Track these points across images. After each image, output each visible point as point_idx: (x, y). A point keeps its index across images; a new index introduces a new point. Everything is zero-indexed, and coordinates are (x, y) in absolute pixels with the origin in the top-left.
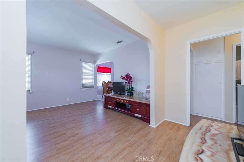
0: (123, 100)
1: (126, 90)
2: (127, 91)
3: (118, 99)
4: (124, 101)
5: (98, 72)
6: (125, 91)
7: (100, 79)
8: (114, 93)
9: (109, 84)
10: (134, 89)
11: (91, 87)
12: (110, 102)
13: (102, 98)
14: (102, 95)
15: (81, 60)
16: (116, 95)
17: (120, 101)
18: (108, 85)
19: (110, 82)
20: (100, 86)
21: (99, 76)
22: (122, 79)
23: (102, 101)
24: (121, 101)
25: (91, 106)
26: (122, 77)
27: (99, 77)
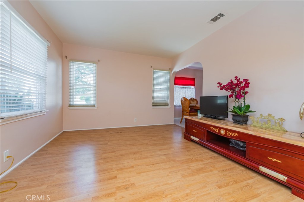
0: (226, 130)
1: (229, 110)
2: (233, 112)
3: (212, 128)
4: (226, 133)
5: (175, 84)
6: (227, 113)
7: (178, 94)
8: (203, 115)
9: (192, 102)
10: (250, 110)
11: (165, 105)
12: (195, 131)
13: (181, 123)
14: (181, 118)
15: (151, 67)
16: (206, 119)
17: (217, 132)
18: (190, 103)
19: (193, 99)
20: (178, 105)
21: (177, 90)
22: (222, 89)
23: (181, 127)
24: (219, 131)
25: (163, 133)
26: (222, 86)
27: (177, 92)
